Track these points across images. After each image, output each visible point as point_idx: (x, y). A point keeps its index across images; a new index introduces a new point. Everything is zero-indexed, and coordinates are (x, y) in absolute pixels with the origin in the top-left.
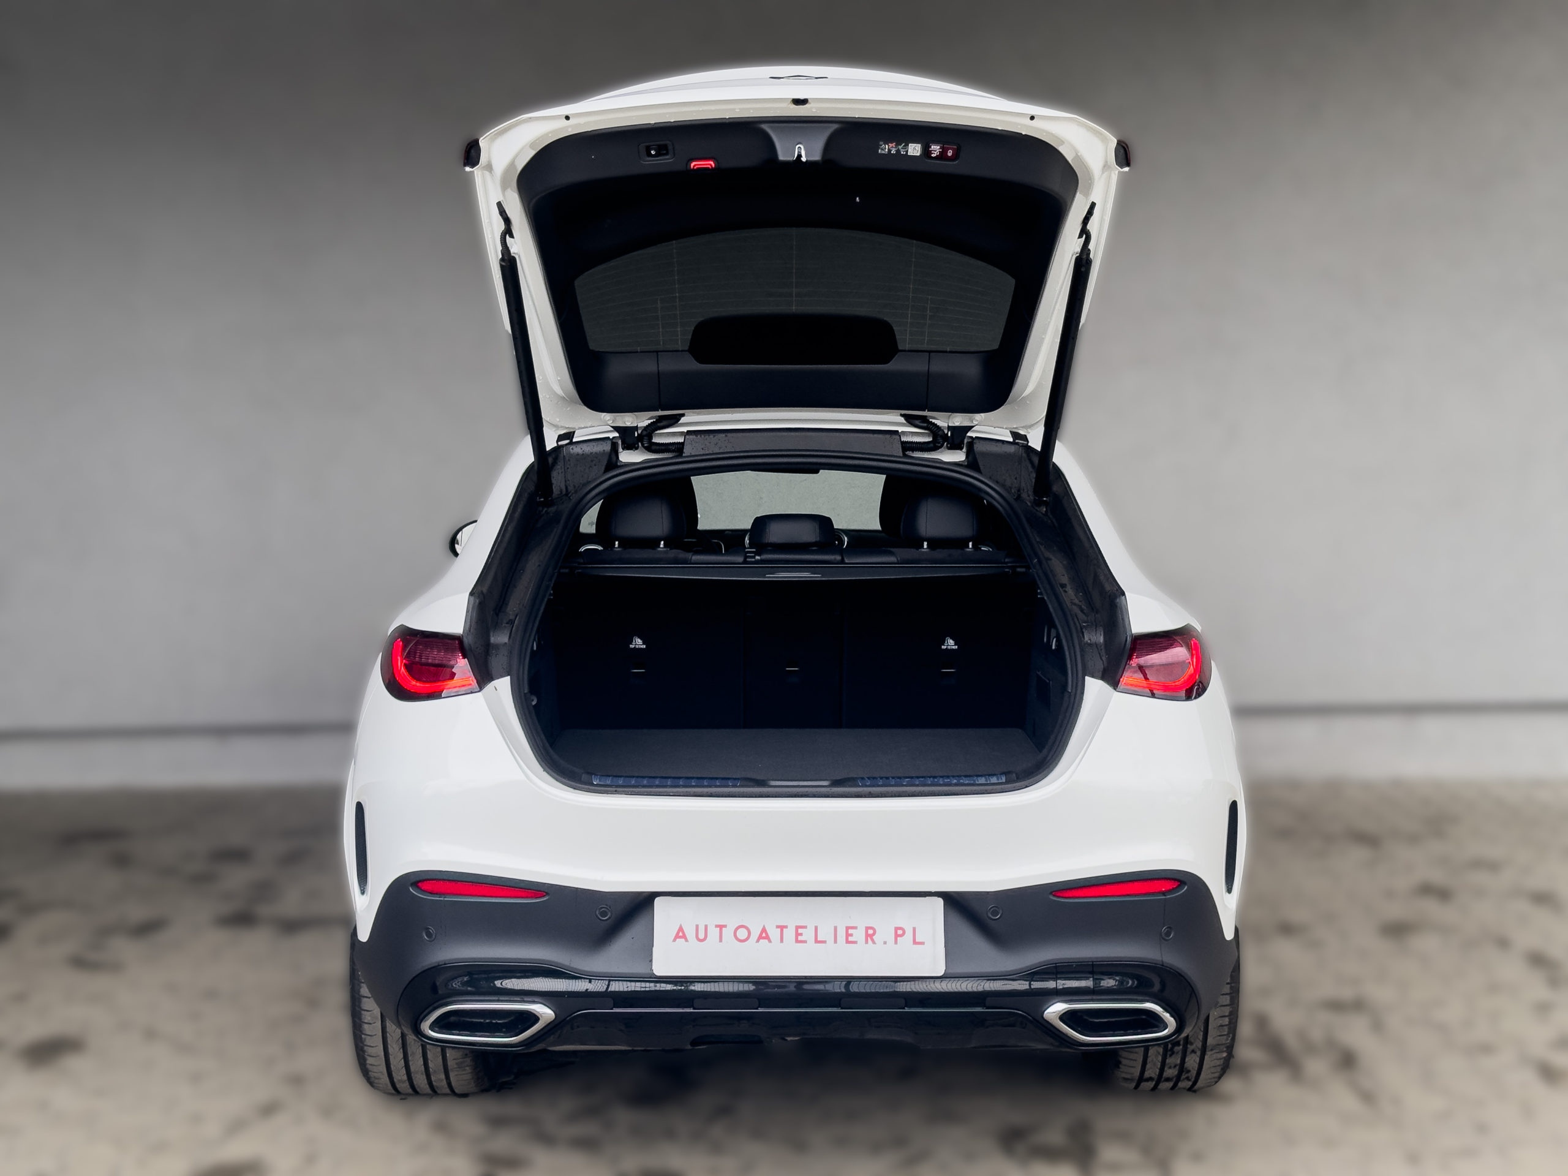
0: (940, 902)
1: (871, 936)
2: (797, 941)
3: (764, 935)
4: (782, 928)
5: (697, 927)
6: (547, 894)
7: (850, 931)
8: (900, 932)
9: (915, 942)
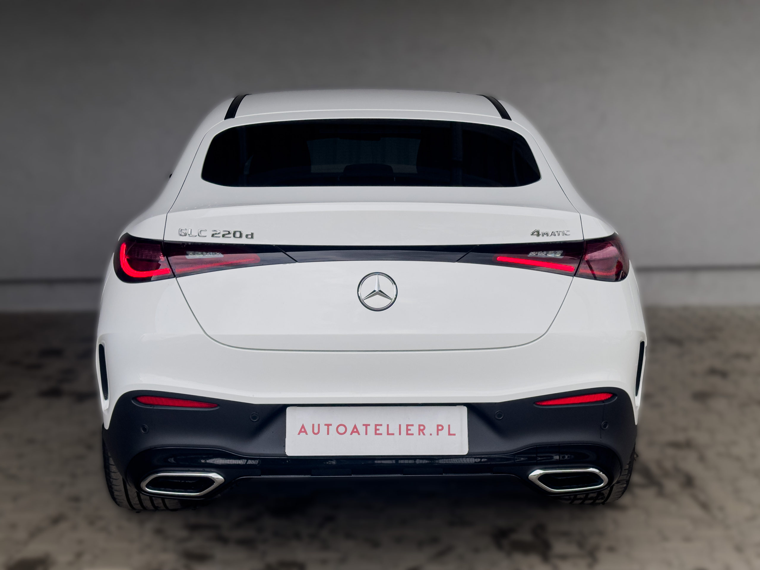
0: (465, 409)
1: (422, 430)
2: (376, 434)
3: (355, 430)
4: (366, 426)
5: (313, 425)
6: (218, 405)
7: (409, 427)
8: (440, 428)
9: (449, 434)
